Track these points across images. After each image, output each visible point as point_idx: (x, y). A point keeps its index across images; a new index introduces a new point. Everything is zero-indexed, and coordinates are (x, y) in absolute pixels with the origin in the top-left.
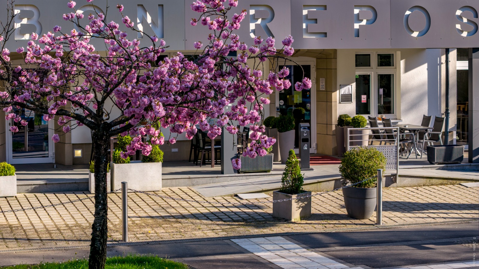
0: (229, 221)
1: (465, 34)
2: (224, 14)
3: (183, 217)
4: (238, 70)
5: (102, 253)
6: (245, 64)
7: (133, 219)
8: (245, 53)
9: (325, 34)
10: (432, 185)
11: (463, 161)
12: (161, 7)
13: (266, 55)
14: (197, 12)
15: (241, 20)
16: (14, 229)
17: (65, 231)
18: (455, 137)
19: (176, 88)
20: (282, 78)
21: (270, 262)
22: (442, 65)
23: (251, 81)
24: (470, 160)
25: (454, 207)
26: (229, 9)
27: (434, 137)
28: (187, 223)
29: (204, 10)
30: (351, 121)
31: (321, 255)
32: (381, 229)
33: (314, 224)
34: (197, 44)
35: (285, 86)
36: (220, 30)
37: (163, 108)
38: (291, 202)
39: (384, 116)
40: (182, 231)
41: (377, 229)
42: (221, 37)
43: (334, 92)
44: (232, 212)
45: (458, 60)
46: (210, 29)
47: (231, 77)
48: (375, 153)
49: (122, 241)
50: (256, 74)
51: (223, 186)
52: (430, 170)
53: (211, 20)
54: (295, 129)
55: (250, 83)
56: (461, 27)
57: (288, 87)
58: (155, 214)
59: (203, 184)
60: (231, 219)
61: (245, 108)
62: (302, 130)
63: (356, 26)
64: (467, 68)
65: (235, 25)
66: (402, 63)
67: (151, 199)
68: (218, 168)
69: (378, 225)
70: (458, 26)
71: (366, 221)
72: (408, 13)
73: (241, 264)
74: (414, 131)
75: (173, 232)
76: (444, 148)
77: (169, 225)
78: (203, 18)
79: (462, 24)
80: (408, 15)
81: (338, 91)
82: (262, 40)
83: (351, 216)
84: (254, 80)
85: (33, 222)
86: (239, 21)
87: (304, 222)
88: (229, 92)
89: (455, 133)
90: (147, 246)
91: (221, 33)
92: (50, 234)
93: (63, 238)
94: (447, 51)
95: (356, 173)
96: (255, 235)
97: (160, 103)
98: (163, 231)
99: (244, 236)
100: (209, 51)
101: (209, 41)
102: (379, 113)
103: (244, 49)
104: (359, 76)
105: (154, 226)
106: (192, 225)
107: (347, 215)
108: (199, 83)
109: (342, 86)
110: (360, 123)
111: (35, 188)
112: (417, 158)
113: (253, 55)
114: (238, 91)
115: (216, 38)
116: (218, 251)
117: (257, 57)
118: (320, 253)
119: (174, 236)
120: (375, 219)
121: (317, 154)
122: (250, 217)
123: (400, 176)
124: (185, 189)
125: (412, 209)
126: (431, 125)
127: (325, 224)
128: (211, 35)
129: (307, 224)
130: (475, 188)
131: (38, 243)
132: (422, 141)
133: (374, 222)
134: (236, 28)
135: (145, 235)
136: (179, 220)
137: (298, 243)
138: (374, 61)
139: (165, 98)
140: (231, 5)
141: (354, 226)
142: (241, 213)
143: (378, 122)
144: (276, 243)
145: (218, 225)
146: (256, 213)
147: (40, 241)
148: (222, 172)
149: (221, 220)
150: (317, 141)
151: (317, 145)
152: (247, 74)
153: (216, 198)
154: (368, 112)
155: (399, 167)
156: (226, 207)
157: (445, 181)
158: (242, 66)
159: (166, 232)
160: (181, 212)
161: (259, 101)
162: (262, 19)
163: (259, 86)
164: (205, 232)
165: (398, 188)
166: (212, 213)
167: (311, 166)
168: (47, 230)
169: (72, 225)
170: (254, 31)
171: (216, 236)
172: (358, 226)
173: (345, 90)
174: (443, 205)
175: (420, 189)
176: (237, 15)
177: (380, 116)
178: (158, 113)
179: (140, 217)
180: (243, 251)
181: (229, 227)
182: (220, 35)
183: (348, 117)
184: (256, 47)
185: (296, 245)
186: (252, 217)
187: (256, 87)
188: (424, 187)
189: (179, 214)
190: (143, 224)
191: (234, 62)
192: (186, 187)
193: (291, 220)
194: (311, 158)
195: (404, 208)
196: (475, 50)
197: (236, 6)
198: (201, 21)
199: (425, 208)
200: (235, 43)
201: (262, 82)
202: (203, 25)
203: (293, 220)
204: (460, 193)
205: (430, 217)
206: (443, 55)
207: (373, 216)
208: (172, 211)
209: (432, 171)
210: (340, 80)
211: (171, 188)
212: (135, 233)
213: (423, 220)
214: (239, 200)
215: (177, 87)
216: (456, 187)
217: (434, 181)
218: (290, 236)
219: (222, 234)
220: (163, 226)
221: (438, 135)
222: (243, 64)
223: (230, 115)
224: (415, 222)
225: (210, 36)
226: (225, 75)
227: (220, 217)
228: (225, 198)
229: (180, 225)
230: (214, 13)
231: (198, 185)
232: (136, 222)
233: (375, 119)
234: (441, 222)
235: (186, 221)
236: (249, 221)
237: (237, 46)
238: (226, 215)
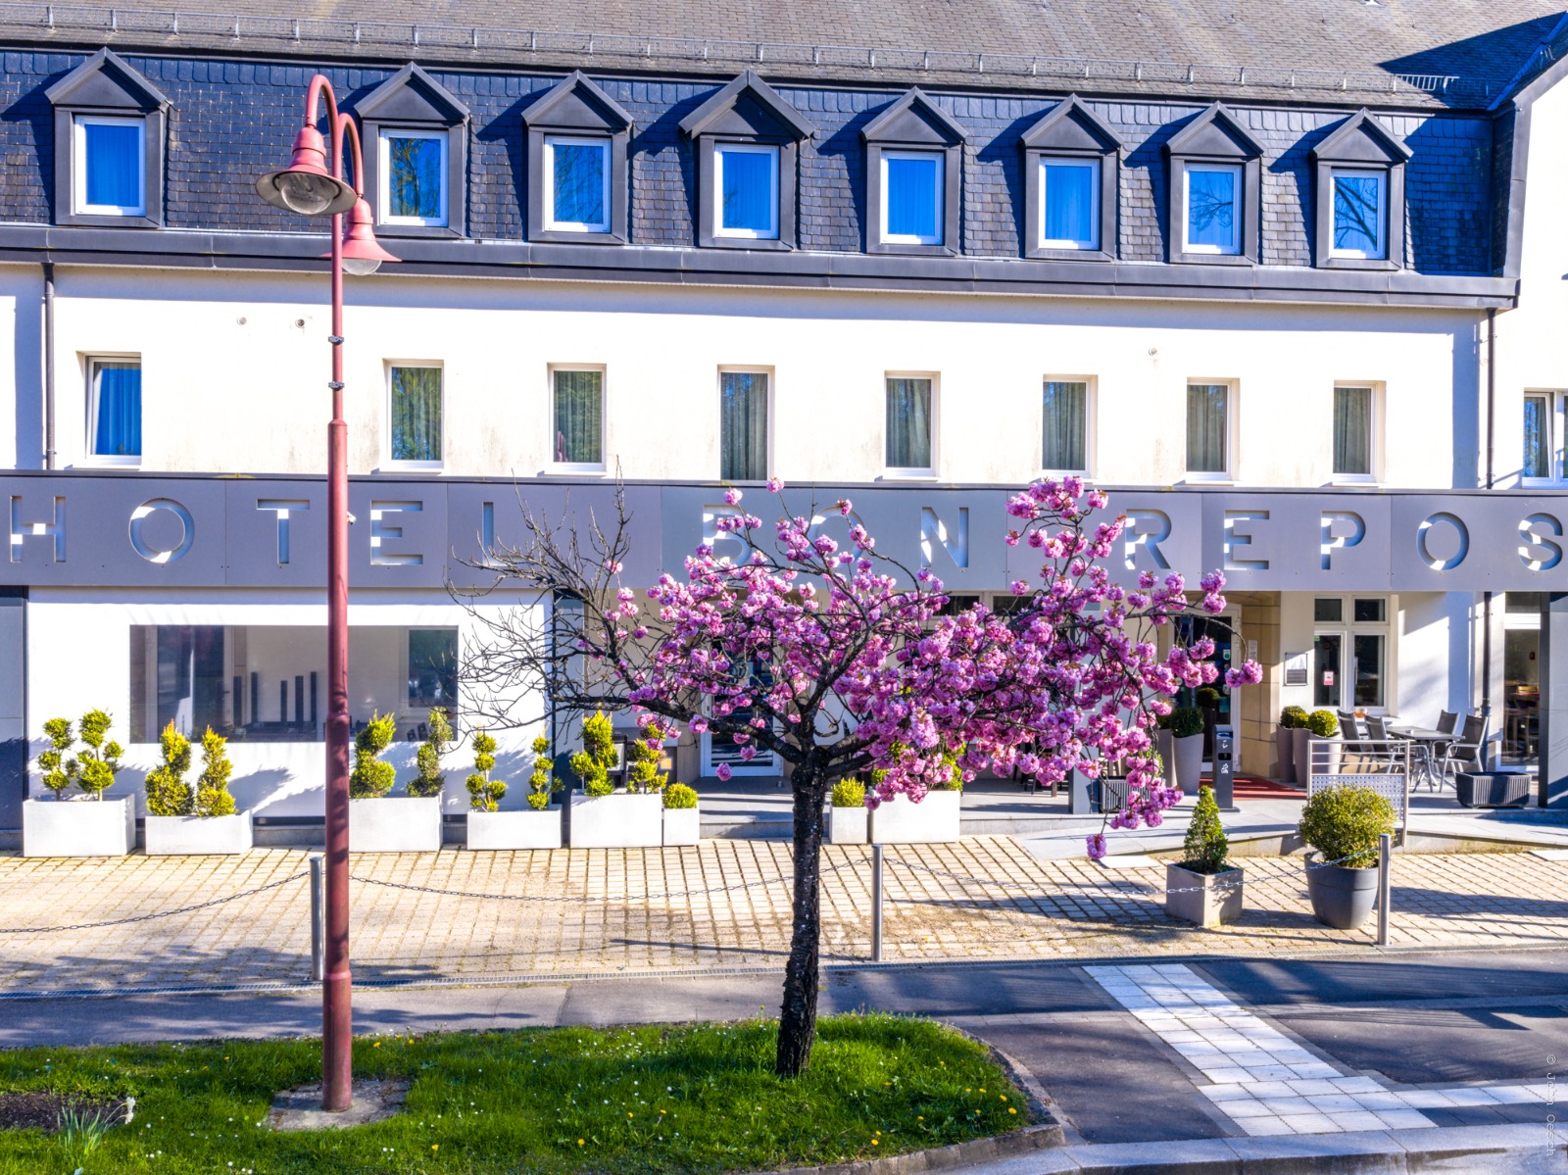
0: (1080, 919)
1: (1536, 566)
2: (1077, 522)
3: (995, 905)
4: (1102, 642)
5: (804, 1027)
6: (1119, 629)
7: (900, 905)
8: (1119, 607)
9: (1266, 565)
10: (1474, 852)
11: (1528, 804)
12: (964, 512)
13: (1165, 610)
14: (1018, 517)
15: (1114, 539)
16: (675, 919)
17: (768, 930)
18: (1498, 751)
19: (965, 684)
20: (1199, 660)
21: (1165, 1042)
22: (1477, 621)
23: (1132, 665)
24: (1542, 801)
25: (1531, 908)
26: (1085, 513)
27: (1464, 754)
28: (1000, 920)
29: (1032, 515)
30: (1307, 719)
31: (1274, 1027)
32: (1389, 956)
33: (1250, 935)
34: (1017, 585)
35: (1205, 677)
36: (1067, 558)
37: (933, 730)
38: (1202, 893)
39: (1367, 710)
40: (989, 938)
41: (1379, 956)
42: (1069, 572)
43: (1275, 665)
44: (1088, 897)
45: (1507, 611)
46: (1048, 555)
47: (1089, 657)
48: (1374, 800)
49: (870, 959)
50: (1142, 651)
51: (1071, 838)
52: (1462, 819)
53: (1048, 536)
54: (1204, 732)
55: (1129, 669)
56: (1530, 553)
57: (1212, 679)
58: (941, 896)
59: (1035, 830)
60: (1083, 915)
61: (1117, 722)
62: (1218, 737)
63: (1326, 549)
64: (1538, 627)
65: (1100, 548)
66: (1401, 615)
67: (937, 861)
68: (1062, 799)
69: (1379, 947)
70: (1523, 551)
71: (1352, 933)
72: (1425, 525)
73: (1104, 1043)
74: (1427, 741)
75: (971, 942)
76: (1489, 778)
77: (965, 924)
78: (1033, 532)
79: (1532, 549)
80: (1425, 532)
81: (1281, 664)
82: (1156, 579)
83: (1321, 920)
84: (1137, 664)
85: (713, 905)
86: (1109, 540)
87: (1228, 929)
88: (1085, 687)
89: (1498, 744)
90: (917, 974)
91: (1068, 563)
92: (738, 934)
93: (759, 947)
94: (1488, 596)
95: (1335, 837)
96: (1132, 958)
97: (929, 717)
98: (953, 938)
99: (1109, 959)
100: (1041, 601)
101: (1043, 579)
102: (1357, 704)
103: (1118, 597)
104: (1321, 637)
105: (938, 924)
106: (1009, 924)
107: (1313, 917)
108: (1015, 672)
109: (1289, 655)
110: (1324, 724)
111: (733, 829)
112: (1431, 791)
113: (1136, 611)
114: (1102, 684)
115: (1058, 575)
116: (1058, 1001)
117: (1145, 614)
118: (1269, 1020)
119: (973, 952)
120: (1374, 931)
121: (1241, 773)
122: (1121, 912)
123: (1411, 833)
124: (1001, 839)
125: (1445, 910)
126: (1458, 731)
127: (1272, 937)
128: (1048, 568)
129: (1234, 934)
130: (1562, 864)
131: (710, 956)
132: (1441, 760)
133: (1371, 936)
134: (1102, 555)
135: (916, 946)
136: (986, 912)
137: (1220, 985)
138: (1348, 611)
139: (940, 705)
140: (1094, 504)
141: (1332, 946)
142: (1104, 901)
143: (1357, 720)
144: (1175, 982)
145: (1059, 927)
146: (1134, 902)
147: (715, 952)
148: (1069, 809)
149: (1065, 914)
150: (1242, 749)
151: (1241, 757)
152: (1124, 649)
153: (1057, 863)
154: (1336, 703)
155: (1409, 810)
156: (1076, 886)
157: (1499, 846)
158: (1112, 634)
159: (958, 942)
160: (991, 893)
161: (1148, 708)
162: (1149, 535)
163: (1149, 677)
164: (1033, 943)
165: (1407, 857)
166: (1049, 897)
167: (1236, 803)
168: (736, 926)
169: (783, 916)
170: (1132, 558)
171: (1055, 956)
172: (1339, 947)
173: (1295, 663)
174: (1508, 902)
175: (1450, 859)
176: (1104, 525)
177: (1358, 709)
178: (922, 740)
179: (913, 902)
180: (1111, 1005)
181: (1079, 934)
182: (1066, 567)
183: (1301, 711)
184: (1144, 594)
185: (1216, 992)
186: (1125, 911)
187: (1141, 678)
188: (1458, 856)
189: (987, 899)
190: (917, 919)
191: (1096, 624)
192: (1004, 836)
193: (1202, 924)
194: (1235, 784)
195: (1427, 904)
196: (1556, 596)
197: (1104, 507)
198: (1026, 538)
199: (1472, 909)
200: (1099, 585)
201: (1156, 668)
202: (1031, 547)
203: (1206, 925)
204: (1535, 874)
205: (1488, 933)
206: (1478, 602)
207: (1367, 923)
208: (975, 889)
209: (1469, 823)
210: (1286, 643)
211: (976, 837)
212: (899, 940)
213: (1473, 937)
214: (1100, 868)
215: (968, 681)
216: (1521, 858)
217: (1477, 845)
218: (1204, 965)
219: (1067, 952)
220: (954, 924)
221: (1473, 749)
222: (1114, 631)
223: (1086, 735)
224: (1456, 943)
225: (1045, 570)
226: (1076, 652)
227: (1065, 908)
228: (1075, 863)
229: (986, 923)
230: (1054, 520)
231: (1026, 832)
232: (905, 913)
233: (1350, 716)
234: (1513, 947)
235: (999, 916)
236: (1120, 920)
237: (1102, 592)
238: (1075, 904)
